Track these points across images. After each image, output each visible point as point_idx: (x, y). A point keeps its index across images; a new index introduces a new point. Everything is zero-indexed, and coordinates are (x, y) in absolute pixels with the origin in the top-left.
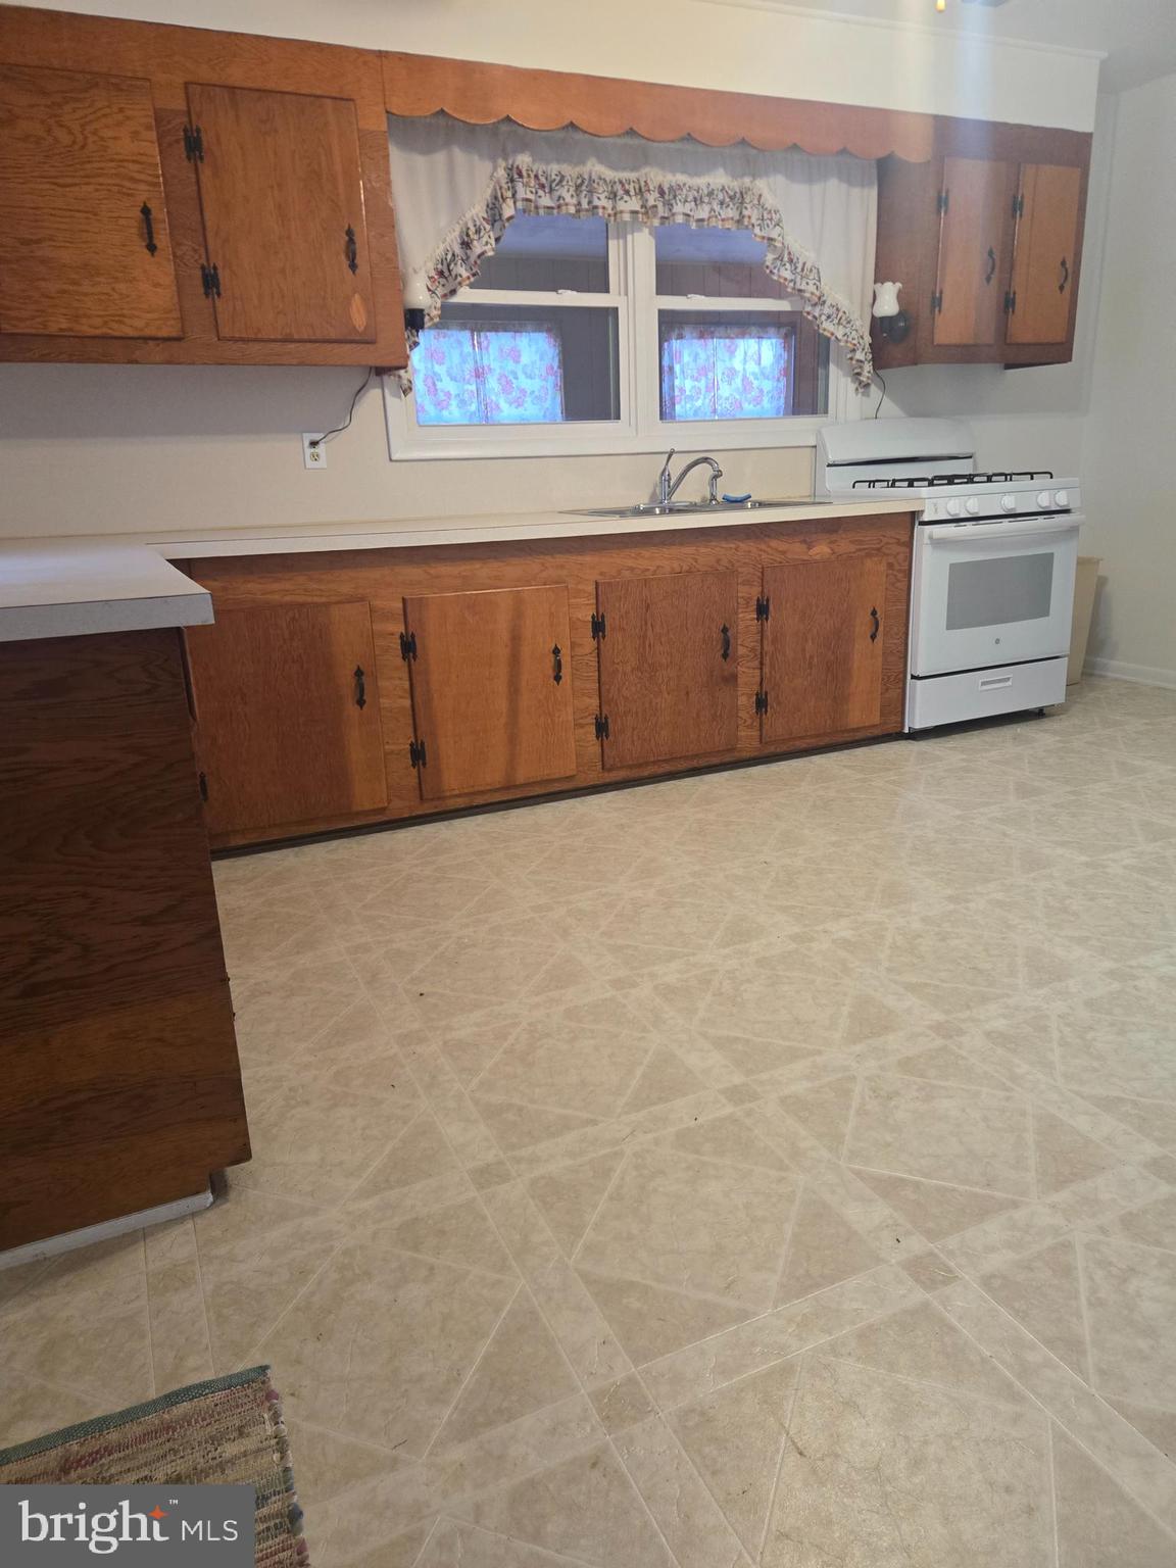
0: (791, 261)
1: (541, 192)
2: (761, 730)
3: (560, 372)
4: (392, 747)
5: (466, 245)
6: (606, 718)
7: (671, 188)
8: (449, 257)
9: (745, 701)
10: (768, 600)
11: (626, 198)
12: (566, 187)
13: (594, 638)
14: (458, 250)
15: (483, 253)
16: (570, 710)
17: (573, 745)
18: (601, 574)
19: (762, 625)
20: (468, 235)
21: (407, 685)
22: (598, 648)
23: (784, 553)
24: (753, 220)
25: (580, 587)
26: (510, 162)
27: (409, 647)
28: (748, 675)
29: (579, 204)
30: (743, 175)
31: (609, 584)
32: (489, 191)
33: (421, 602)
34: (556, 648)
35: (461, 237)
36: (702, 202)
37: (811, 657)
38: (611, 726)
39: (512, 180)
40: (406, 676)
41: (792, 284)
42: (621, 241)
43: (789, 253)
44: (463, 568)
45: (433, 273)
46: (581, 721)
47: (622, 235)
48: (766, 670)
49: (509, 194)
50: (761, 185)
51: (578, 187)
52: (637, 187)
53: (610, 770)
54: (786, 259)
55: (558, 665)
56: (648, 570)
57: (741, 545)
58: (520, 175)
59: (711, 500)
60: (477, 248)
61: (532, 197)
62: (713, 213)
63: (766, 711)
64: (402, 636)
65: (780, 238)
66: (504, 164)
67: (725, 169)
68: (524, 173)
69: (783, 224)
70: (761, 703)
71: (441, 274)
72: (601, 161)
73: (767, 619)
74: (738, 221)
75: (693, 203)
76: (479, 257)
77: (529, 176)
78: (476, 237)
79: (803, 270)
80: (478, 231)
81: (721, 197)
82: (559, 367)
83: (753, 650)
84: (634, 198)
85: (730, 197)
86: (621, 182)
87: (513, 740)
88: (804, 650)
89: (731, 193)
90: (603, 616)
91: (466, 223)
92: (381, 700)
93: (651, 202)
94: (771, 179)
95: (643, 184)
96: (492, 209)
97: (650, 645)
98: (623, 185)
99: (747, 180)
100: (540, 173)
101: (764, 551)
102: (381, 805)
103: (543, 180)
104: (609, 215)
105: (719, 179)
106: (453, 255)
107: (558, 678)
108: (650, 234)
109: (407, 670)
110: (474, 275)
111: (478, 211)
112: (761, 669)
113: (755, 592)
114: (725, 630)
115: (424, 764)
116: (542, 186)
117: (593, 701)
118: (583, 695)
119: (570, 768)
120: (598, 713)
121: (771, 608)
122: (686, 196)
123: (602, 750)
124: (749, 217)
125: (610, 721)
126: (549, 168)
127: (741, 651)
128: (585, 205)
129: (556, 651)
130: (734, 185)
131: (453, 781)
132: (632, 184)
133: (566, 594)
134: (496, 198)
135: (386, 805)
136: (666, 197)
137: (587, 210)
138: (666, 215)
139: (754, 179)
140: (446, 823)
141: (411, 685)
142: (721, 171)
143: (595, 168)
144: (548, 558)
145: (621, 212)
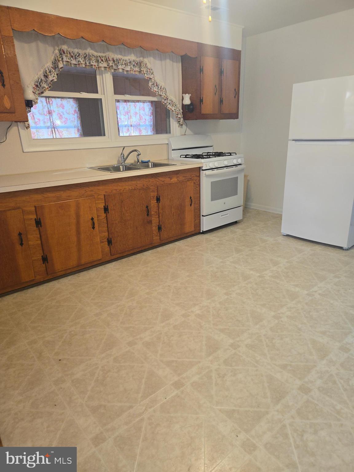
0: (157, 85)
1: (72, 59)
2: (160, 237)
3: (79, 112)
4: (35, 258)
5: (46, 76)
6: (111, 239)
7: (117, 59)
8: (40, 80)
9: (155, 228)
10: (160, 196)
11: (102, 62)
12: (81, 58)
13: (105, 213)
14: (43, 78)
15: (53, 80)
16: (98, 238)
17: (100, 249)
18: (106, 192)
19: (158, 204)
20: (46, 73)
21: (39, 236)
22: (107, 216)
23: (163, 181)
24: (145, 72)
25: (99, 197)
26: (60, 47)
27: (38, 223)
28: (155, 220)
29: (86, 63)
30: (140, 57)
31: (109, 195)
32: (53, 57)
33: (42, 207)
34: (92, 218)
35: (44, 73)
36: (127, 65)
37: (174, 213)
38: (113, 241)
39: (61, 54)
40: (38, 233)
41: (157, 93)
42: (101, 76)
43: (156, 83)
44: (56, 194)
45: (34, 86)
46: (102, 241)
47: (101, 74)
48: (161, 218)
49: (61, 59)
50: (146, 60)
51: (85, 57)
52: (105, 59)
53: (113, 255)
54: (155, 85)
55: (94, 224)
56: (121, 190)
57: (150, 179)
58: (64, 53)
59: (138, 162)
60: (50, 78)
61: (69, 60)
62: (131, 69)
63: (161, 231)
64: (35, 219)
65: (153, 78)
66: (58, 48)
67: (134, 54)
68: (66, 52)
69: (154, 73)
70: (160, 228)
71: (37, 86)
72: (92, 49)
73: (160, 202)
74: (140, 72)
75: (125, 65)
76: (51, 81)
77: (67, 53)
78: (49, 74)
79: (161, 88)
80: (50, 72)
81: (133, 63)
82: (78, 111)
83: (156, 212)
84: (105, 62)
85: (137, 64)
86: (100, 57)
87: (79, 250)
88: (171, 211)
89: (137, 62)
90: (107, 206)
91: (45, 69)
92: (30, 242)
93: (111, 64)
94: (149, 58)
95: (107, 58)
96: (54, 64)
97: (124, 214)
98: (101, 58)
99: (141, 59)
100: (71, 52)
101: (158, 181)
102: (32, 279)
103: (72, 54)
104: (97, 68)
105: (132, 57)
106: (41, 80)
107: (93, 228)
108: (111, 74)
109: (38, 230)
110: (50, 87)
111: (49, 65)
112: (159, 218)
113: (156, 194)
114: (147, 207)
115: (48, 262)
116: (72, 57)
117: (106, 234)
118: (103, 232)
119: (100, 257)
120: (108, 237)
121: (161, 199)
122: (122, 63)
123: (110, 249)
124: (143, 71)
125: (112, 239)
126: (74, 50)
127: (153, 213)
128: (88, 64)
129: (92, 219)
130: (138, 60)
131: (58, 266)
132: (104, 58)
133: (94, 200)
134: (56, 60)
135: (34, 278)
136: (116, 63)
137: (89, 66)
138: (116, 68)
139: (144, 58)
140: (57, 281)
141: (40, 236)
142: (133, 55)
143: (90, 51)
144: (87, 188)
145: (101, 67)
